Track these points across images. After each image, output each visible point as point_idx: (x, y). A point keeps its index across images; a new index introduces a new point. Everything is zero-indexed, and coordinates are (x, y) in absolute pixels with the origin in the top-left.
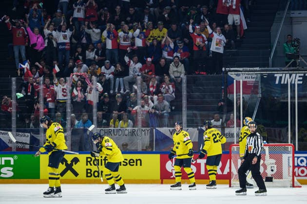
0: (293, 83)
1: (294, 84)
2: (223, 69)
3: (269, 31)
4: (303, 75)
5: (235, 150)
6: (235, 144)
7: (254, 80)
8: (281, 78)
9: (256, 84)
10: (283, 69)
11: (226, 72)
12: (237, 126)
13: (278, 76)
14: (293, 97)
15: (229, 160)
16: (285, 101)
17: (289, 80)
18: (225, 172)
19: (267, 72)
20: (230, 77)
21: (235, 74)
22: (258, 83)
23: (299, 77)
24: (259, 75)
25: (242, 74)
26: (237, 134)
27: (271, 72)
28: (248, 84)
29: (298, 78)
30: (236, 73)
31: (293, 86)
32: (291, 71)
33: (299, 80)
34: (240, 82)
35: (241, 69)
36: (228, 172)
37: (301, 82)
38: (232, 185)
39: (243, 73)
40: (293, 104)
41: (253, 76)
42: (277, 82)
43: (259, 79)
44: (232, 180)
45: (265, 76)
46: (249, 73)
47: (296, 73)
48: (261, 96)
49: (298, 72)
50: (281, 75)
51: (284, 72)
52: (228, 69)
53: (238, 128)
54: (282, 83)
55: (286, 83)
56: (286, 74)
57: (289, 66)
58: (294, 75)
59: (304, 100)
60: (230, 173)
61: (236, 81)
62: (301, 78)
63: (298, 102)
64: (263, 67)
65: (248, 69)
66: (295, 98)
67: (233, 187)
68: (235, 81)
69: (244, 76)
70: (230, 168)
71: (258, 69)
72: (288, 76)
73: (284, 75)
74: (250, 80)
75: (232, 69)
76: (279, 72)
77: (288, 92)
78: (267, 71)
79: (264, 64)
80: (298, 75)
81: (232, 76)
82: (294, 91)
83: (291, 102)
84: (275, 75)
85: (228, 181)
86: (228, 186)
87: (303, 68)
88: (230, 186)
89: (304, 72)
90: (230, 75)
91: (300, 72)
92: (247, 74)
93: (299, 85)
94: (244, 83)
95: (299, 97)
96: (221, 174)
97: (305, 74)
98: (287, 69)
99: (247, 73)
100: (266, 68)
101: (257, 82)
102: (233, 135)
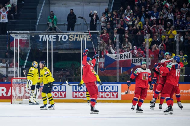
0: (50, 40)
1: (51, 41)
2: (8, 32)
3: (36, 9)
4: (56, 35)
5: (15, 81)
6: (15, 77)
7: (26, 38)
8: (43, 37)
9: (28, 41)
10: (44, 32)
11: (9, 34)
12: (16, 67)
13: (41, 36)
14: (50, 49)
15: (11, 87)
16: (45, 51)
17: (48, 38)
18: (9, 95)
20: (12, 37)
21: (14, 35)
22: (29, 41)
23: (54, 37)
24: (29, 36)
25: (19, 35)
26: (16, 71)
27: (36, 34)
28: (23, 41)
29: (53, 37)
30: (15, 34)
31: (50, 42)
32: (49, 33)
33: (54, 39)
34: (17, 40)
35: (18, 32)
36: (10, 95)
37: (55, 40)
38: (12, 103)
39: (20, 34)
40: (50, 54)
41: (26, 36)
42: (40, 40)
43: (29, 38)
44: (13, 100)
45: (33, 36)
46: (23, 34)
47: (52, 35)
48: (30, 48)
49: (53, 34)
50: (43, 36)
51: (45, 34)
52: (11, 32)
53: (16, 68)
54: (44, 40)
55: (46, 40)
56: (46, 35)
58: (50, 36)
59: (56, 51)
61: (16, 39)
62: (55, 38)
63: (53, 53)
64: (32, 31)
65: (23, 32)
70: (11, 92)
71: (29, 32)
72: (47, 36)
73: (45, 36)
74: (24, 38)
75: (13, 32)
76: (41, 34)
77: (47, 46)
78: (34, 33)
79: (33, 29)
80: (53, 36)
81: (13, 36)
82: (51, 45)
83: (49, 52)
84: (39, 36)
85: (10, 100)
86: (10, 103)
88: (11, 103)
89: (56, 34)
90: (11, 35)
92: (22, 35)
93: (53, 42)
94: (20, 40)
95: (53, 49)
96: (6, 96)
97: (57, 35)
98: (47, 32)
99: (22, 34)
100: (34, 32)
101: (28, 40)
102: (13, 72)
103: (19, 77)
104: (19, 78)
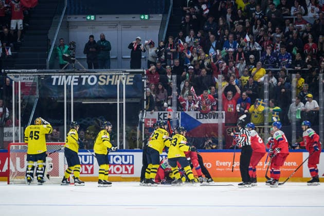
0: (69, 84)
2: (3, 71)
3: (46, 34)
4: (78, 77)
5: (14, 148)
6: (14, 142)
7: (32, 81)
8: (57, 79)
9: (34, 86)
10: (60, 71)
11: (5, 74)
12: (15, 126)
13: (55, 77)
14: (69, 98)
15: (7, 158)
16: (62, 101)
17: (65, 81)
18: (4, 170)
19: (45, 74)
21: (14, 76)
22: (36, 84)
23: (75, 78)
24: (37, 77)
25: (21, 76)
26: (15, 133)
27: (48, 74)
28: (26, 85)
29: (73, 80)
30: (15, 74)
31: (69, 87)
32: (67, 72)
33: (75, 82)
34: (18, 83)
35: (19, 71)
37: (77, 84)
38: (10, 183)
39: (21, 74)
40: (69, 105)
41: (31, 78)
42: (54, 84)
43: (36, 81)
44: (10, 177)
45: (43, 77)
46: (27, 74)
48: (38, 97)
49: (73, 74)
50: (58, 77)
51: (61, 74)
52: (7, 71)
53: (16, 128)
54: (59, 84)
55: (62, 84)
57: (65, 69)
58: (70, 77)
59: (79, 101)
60: (8, 171)
61: (15, 82)
62: (77, 80)
63: (74, 103)
64: (41, 69)
65: (26, 70)
66: (70, 98)
67: (11, 184)
68: (13, 82)
69: (22, 78)
70: (9, 166)
71: (35, 70)
72: (64, 77)
73: (60, 77)
74: (29, 81)
75: (11, 71)
76: (55, 74)
77: (64, 91)
79: (41, 66)
80: (74, 77)
81: (11, 77)
82: (70, 91)
83: (67, 103)
84: (52, 77)
85: (7, 178)
86: (6, 183)
87: (78, 70)
88: (8, 183)
89: (79, 74)
90: (9, 76)
91: (75, 74)
92: (25, 76)
93: (74, 86)
94: (23, 84)
95: (74, 98)
96: (0, 171)
97: (80, 76)
98: (64, 71)
99: (25, 74)
100: (44, 70)
101: (34, 84)
102: (11, 134)
103: (20, 142)
104: (20, 144)
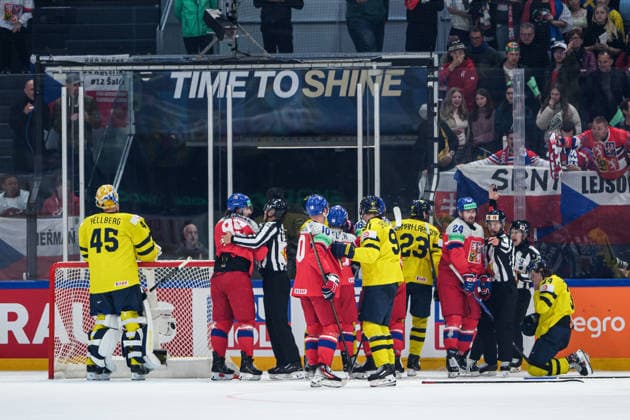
0: (221, 95)
1: (224, 99)
2: (33, 58)
4: (246, 74)
5: (66, 277)
6: (65, 260)
7: (116, 87)
8: (188, 82)
9: (121, 100)
10: (194, 58)
11: (41, 67)
12: (70, 213)
13: (180, 77)
14: (220, 135)
15: (48, 305)
16: (202, 144)
17: (210, 87)
18: (38, 339)
19: (152, 67)
20: (52, 79)
22: (127, 97)
23: (238, 79)
24: (130, 75)
25: (85, 72)
26: (69, 234)
27: (161, 67)
28: (101, 100)
29: (233, 83)
30: (67, 69)
31: (219, 104)
32: (215, 63)
33: (237, 89)
35: (80, 58)
36: (46, 339)
37: (242, 95)
38: (55, 374)
39: (86, 68)
40: (220, 154)
41: (113, 78)
42: (178, 94)
43: (129, 86)
44: (56, 359)
45: (146, 76)
46: (102, 68)
47: (229, 71)
48: (133, 132)
49: (233, 67)
50: (188, 75)
51: (197, 67)
52: (47, 58)
53: (71, 218)
54: (192, 95)
55: (201, 95)
56: (201, 71)
58: (222, 75)
59: (249, 143)
60: (50, 341)
62: (242, 84)
63: (234, 149)
64: (142, 54)
65: (100, 58)
66: (225, 136)
67: (59, 378)
69: (89, 78)
70: (51, 326)
71: (125, 57)
72: (207, 76)
73: (196, 74)
74: (106, 87)
75: (56, 58)
76: (182, 67)
77: (206, 118)
78: (150, 64)
79: (144, 44)
80: (234, 75)
81: (56, 77)
82: (224, 116)
83: (215, 149)
84: (173, 75)
85: (46, 361)
86: (46, 374)
87: (247, 55)
88: (51, 376)
89: (249, 66)
90: (50, 74)
91: (239, 66)
92: (96, 73)
93: (235, 101)
95: (234, 134)
96: (28, 342)
97: (252, 72)
98: (206, 59)
99: (97, 68)
100: (148, 57)
101: (124, 94)
102: (58, 236)
